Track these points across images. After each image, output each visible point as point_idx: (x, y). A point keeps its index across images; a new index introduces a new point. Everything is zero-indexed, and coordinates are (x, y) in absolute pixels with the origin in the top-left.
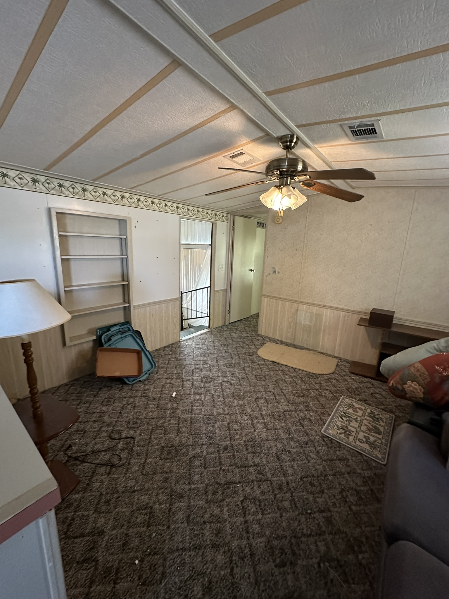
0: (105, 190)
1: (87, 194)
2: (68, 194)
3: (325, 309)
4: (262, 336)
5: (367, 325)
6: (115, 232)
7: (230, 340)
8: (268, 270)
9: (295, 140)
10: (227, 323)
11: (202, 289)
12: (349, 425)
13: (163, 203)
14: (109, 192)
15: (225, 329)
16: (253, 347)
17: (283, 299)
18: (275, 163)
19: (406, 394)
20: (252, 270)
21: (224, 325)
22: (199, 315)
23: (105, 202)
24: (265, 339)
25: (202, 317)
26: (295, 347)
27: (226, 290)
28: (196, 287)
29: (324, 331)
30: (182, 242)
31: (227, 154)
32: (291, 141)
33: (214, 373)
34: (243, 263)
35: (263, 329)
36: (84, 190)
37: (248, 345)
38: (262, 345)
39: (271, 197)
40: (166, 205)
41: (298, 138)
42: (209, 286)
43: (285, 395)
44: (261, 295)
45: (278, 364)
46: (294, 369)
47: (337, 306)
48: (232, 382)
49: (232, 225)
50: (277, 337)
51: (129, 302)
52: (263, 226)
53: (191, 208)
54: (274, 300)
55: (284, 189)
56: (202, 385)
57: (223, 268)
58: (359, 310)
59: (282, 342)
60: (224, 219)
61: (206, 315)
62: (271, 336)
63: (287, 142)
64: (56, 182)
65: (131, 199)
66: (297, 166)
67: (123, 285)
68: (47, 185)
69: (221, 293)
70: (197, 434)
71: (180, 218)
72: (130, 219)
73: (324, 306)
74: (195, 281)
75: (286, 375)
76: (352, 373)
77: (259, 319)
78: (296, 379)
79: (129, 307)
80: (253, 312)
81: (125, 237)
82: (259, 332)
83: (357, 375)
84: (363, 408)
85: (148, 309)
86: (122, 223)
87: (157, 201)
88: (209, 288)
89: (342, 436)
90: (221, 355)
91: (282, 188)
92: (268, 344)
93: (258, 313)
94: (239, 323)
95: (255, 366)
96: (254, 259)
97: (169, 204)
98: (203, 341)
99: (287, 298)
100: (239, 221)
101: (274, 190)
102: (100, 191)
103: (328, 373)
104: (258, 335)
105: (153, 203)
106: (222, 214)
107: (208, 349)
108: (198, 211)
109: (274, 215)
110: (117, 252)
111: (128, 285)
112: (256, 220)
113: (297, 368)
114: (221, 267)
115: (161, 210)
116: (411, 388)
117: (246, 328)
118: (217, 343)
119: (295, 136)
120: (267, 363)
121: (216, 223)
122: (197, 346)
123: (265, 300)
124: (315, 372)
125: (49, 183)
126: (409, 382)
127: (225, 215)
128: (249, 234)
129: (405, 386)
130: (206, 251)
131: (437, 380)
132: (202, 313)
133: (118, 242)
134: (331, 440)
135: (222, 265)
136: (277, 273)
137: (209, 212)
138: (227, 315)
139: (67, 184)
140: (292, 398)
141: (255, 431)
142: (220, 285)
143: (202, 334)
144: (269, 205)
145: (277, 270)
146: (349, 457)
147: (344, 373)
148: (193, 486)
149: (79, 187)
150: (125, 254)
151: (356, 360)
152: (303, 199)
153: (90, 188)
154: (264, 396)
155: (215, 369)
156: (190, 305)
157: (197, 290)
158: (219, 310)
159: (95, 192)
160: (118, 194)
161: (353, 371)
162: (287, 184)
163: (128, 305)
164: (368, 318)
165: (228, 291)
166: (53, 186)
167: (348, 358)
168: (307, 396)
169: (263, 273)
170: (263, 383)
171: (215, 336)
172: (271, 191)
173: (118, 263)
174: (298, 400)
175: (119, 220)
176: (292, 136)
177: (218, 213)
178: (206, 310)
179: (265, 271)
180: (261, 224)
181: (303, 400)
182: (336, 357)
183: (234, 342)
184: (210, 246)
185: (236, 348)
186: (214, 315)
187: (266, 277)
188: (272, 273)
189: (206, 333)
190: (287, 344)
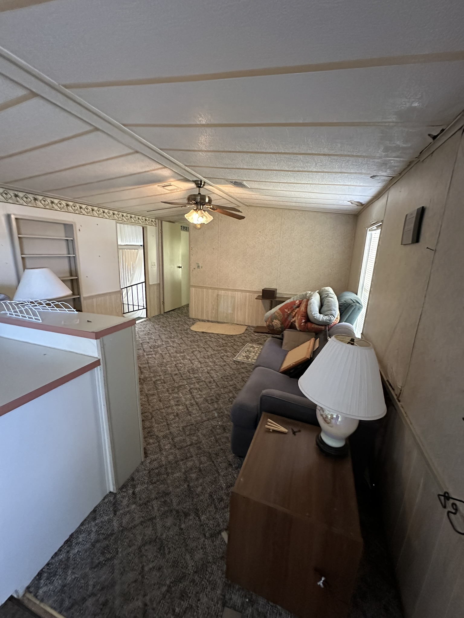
0: (52, 200)
1: (38, 203)
2: (23, 203)
3: (237, 292)
4: (193, 319)
5: (261, 298)
6: (61, 234)
7: (167, 324)
8: (193, 266)
9: (203, 184)
10: (162, 313)
11: (137, 284)
12: (250, 354)
13: (101, 210)
14: (56, 201)
15: (161, 317)
16: (186, 326)
17: (207, 287)
18: (193, 197)
19: (274, 327)
20: (180, 267)
21: (160, 314)
22: (136, 308)
23: (53, 209)
24: (194, 321)
25: (139, 310)
26: (218, 322)
27: (159, 284)
28: (131, 283)
29: (237, 308)
30: (119, 243)
31: (160, 185)
32: (201, 184)
33: (159, 343)
34: (172, 261)
35: (193, 314)
36: (35, 199)
37: (182, 325)
38: (193, 324)
39: (192, 216)
40: (104, 212)
41: (204, 182)
42: (144, 281)
43: (211, 348)
44: (189, 286)
45: (206, 333)
46: (217, 334)
47: (244, 289)
48: (174, 346)
49: (160, 228)
50: (205, 318)
51: (79, 294)
52: (186, 230)
53: (125, 214)
54: (200, 289)
55: (199, 212)
56: (152, 350)
57: (155, 265)
58: (257, 290)
59: (208, 321)
60: (153, 224)
61: (143, 308)
62: (200, 318)
63: (199, 184)
64: (12, 193)
65: (74, 206)
66: (205, 199)
67: (72, 280)
68: (4, 195)
69: (155, 287)
70: (155, 372)
71: (117, 223)
72: (75, 223)
73: (235, 290)
74: (128, 279)
75: (212, 338)
76: (255, 332)
77: (189, 308)
78: (218, 339)
79: (79, 298)
80: (184, 303)
81: (72, 239)
82: (191, 316)
83: (258, 332)
84: (259, 347)
85: (95, 300)
86: (69, 227)
87: (96, 209)
88: (144, 284)
89: (245, 359)
90: (162, 333)
91: (198, 211)
92: (198, 323)
93: (188, 304)
94: (173, 312)
95: (189, 336)
96: (180, 258)
97: (106, 211)
98: (144, 326)
99: (210, 286)
100: (166, 225)
101: (193, 212)
102: (49, 200)
103: (240, 333)
104: (190, 318)
105: (93, 210)
106: (151, 219)
107: (150, 331)
108: (131, 217)
109: (195, 226)
110: (64, 252)
111: (77, 280)
112: (180, 225)
113: (219, 333)
114: (153, 264)
115: (100, 216)
116: (275, 323)
117: (179, 315)
118: (157, 326)
119: (203, 182)
120: (198, 333)
121: (146, 227)
122: (140, 330)
123: (193, 290)
124: (231, 334)
125: (6, 194)
126: (274, 320)
127: (153, 220)
128: (175, 236)
129: (273, 323)
130: (138, 252)
131: (286, 316)
132: (138, 306)
133: (64, 244)
134: (239, 362)
135: (155, 263)
136: (200, 267)
137: (140, 217)
138: (162, 306)
139: (21, 194)
140: (216, 348)
141: (193, 365)
142: (153, 280)
143: (142, 322)
144: (191, 221)
145: (200, 265)
146: (247, 366)
147: (250, 333)
148: (159, 390)
149: (31, 197)
150: (73, 253)
151: (259, 325)
152: (211, 218)
153: (40, 198)
154: (198, 349)
155: (159, 341)
156: (125, 300)
157: (132, 286)
158: (155, 302)
159: (44, 201)
160: (64, 203)
161: (256, 331)
162: (200, 209)
163: (79, 296)
164: (261, 295)
165: (161, 285)
166: (10, 196)
167: (254, 325)
168: (226, 346)
169: (190, 268)
170: (196, 344)
171: (154, 322)
172: (191, 213)
173: (66, 261)
174: (220, 349)
175: (65, 225)
176: (201, 181)
177: (147, 219)
178: (142, 303)
179: (191, 267)
180: (184, 227)
181: (223, 348)
182: (246, 326)
183: (171, 325)
184: (142, 247)
185: (173, 328)
186: (150, 305)
187: (192, 270)
188: (196, 267)
189: (145, 321)
190: (212, 322)
